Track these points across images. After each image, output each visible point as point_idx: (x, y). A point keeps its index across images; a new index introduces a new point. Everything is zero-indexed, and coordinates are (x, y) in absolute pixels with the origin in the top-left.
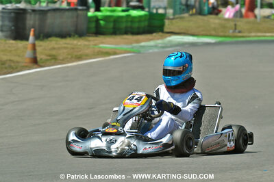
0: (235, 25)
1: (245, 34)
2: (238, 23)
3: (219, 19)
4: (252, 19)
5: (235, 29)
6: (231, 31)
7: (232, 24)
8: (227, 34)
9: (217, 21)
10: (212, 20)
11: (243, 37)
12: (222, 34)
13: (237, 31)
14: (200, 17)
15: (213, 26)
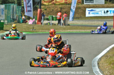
0: (33, 27)
1: (37, 31)
2: (34, 27)
3: (26, 24)
4: (40, 25)
5: (33, 29)
6: (31, 30)
7: (32, 27)
8: (30, 31)
9: (25, 25)
10: (24, 25)
11: (36, 32)
12: (27, 31)
13: (34, 30)
14: (19, 24)
15: (24, 27)
